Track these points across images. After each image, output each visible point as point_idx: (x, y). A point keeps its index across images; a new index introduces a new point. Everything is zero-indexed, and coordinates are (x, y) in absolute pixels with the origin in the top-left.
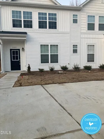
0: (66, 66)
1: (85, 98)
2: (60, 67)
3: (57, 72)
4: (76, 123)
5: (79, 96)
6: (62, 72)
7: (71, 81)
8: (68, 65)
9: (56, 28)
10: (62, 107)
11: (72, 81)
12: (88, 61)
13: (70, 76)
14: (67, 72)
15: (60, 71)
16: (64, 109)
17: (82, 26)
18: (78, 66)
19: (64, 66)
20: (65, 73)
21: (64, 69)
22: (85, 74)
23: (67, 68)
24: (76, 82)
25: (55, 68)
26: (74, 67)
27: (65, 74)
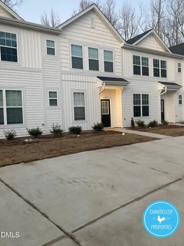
0: (38, 129)
1: (70, 183)
2: (27, 131)
3: (20, 141)
4: (56, 227)
5: (60, 181)
6: (30, 140)
7: (47, 156)
8: (42, 127)
9: (16, 60)
10: (30, 204)
11: (50, 156)
12: (76, 119)
13: (45, 148)
14: (41, 140)
15: (27, 138)
16: (35, 208)
17: (63, 61)
18: (59, 127)
19: (35, 128)
20: (37, 142)
21: (35, 134)
22: (70, 141)
23: (41, 133)
24: (55, 157)
25: (16, 134)
26: (52, 130)
27: (36, 144)
